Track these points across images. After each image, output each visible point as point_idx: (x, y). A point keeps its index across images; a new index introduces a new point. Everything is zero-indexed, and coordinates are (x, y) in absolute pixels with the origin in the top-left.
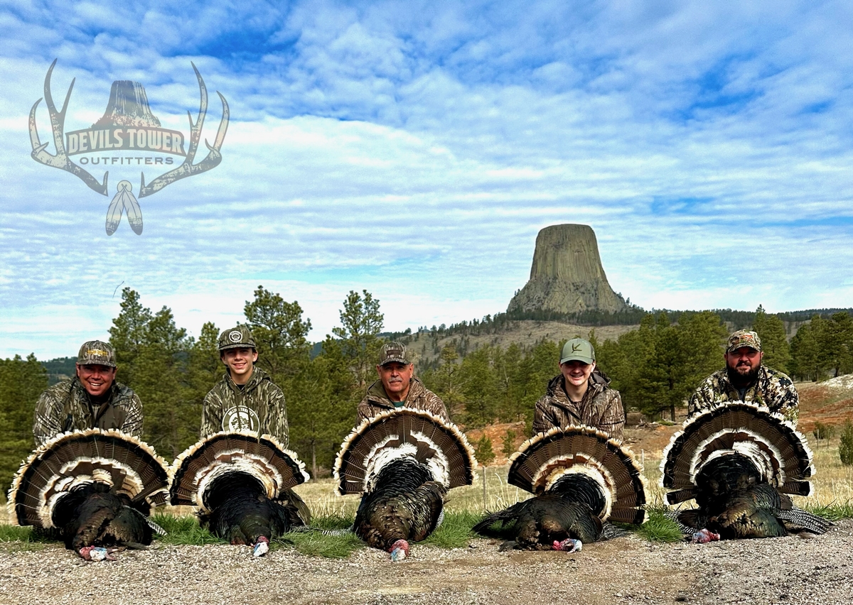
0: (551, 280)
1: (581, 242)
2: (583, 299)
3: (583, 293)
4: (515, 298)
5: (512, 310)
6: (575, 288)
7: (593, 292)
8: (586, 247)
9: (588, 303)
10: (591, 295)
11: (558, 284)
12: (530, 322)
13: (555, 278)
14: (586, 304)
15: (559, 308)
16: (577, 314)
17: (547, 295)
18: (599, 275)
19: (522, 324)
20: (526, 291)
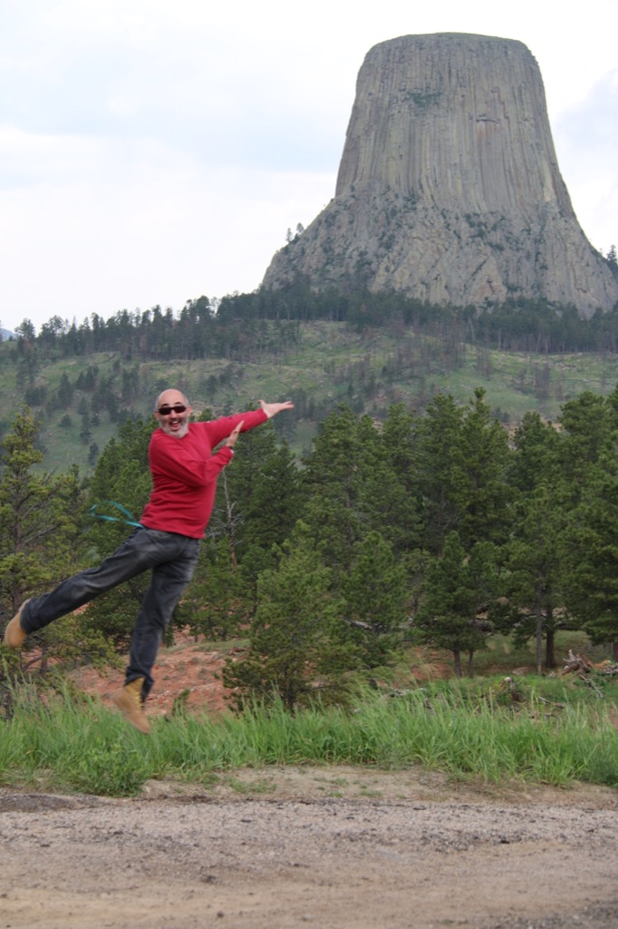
0: (400, 203)
1: (496, 90)
2: (499, 268)
3: (499, 248)
4: (286, 250)
5: (276, 286)
6: (474, 231)
7: (529, 245)
8: (511, 109)
9: (512, 280)
10: (521, 254)
11: (422, 215)
12: (331, 326)
13: (412, 198)
14: (506, 283)
15: (422, 288)
16: (479, 311)
17: (388, 246)
18: (549, 196)
19: (308, 331)
20: (323, 232)
